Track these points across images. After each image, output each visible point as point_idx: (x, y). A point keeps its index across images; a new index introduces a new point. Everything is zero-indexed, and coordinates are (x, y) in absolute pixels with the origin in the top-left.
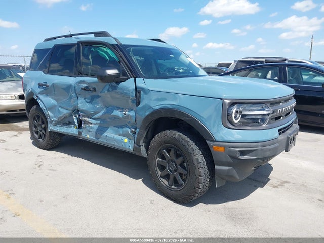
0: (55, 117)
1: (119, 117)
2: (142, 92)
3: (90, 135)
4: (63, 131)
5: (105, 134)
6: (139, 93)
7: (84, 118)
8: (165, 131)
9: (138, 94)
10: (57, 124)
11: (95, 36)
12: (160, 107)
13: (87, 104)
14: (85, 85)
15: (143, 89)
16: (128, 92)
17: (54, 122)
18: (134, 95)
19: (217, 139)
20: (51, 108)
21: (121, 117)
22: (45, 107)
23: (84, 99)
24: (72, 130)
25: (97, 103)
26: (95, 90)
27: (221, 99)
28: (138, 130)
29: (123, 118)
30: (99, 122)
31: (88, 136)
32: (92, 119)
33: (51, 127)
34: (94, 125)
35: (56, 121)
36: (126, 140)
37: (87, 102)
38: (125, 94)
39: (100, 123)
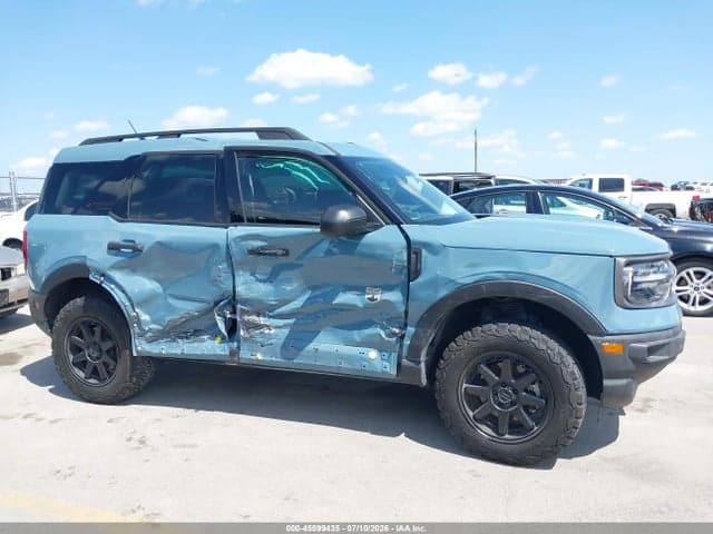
0: (154, 322)
1: (355, 306)
2: (424, 252)
3: (264, 354)
4: (179, 352)
5: (311, 346)
6: (418, 254)
7: (246, 318)
8: (486, 327)
9: (413, 256)
10: (157, 337)
11: (261, 137)
12: (477, 278)
13: (261, 285)
14: (259, 244)
15: (427, 245)
16: (388, 253)
17: (149, 334)
18: (405, 258)
19: (610, 330)
20: (146, 301)
21: (360, 305)
22: (130, 300)
23: (253, 274)
24: (210, 348)
25: (288, 281)
26: (286, 253)
27: (611, 256)
28: (411, 330)
29: (366, 307)
30: (291, 321)
31: (259, 357)
32: (270, 317)
33: (141, 346)
34: (276, 331)
35: (158, 331)
36: (373, 354)
37: (260, 281)
38: (377, 258)
39: (295, 324)
